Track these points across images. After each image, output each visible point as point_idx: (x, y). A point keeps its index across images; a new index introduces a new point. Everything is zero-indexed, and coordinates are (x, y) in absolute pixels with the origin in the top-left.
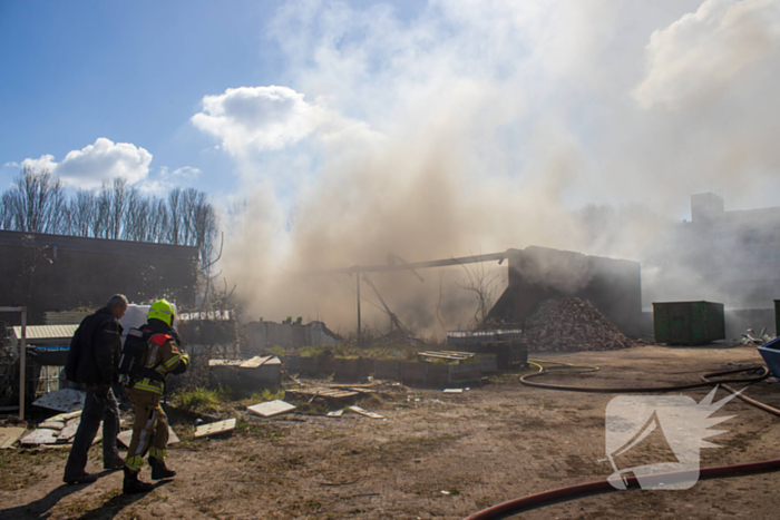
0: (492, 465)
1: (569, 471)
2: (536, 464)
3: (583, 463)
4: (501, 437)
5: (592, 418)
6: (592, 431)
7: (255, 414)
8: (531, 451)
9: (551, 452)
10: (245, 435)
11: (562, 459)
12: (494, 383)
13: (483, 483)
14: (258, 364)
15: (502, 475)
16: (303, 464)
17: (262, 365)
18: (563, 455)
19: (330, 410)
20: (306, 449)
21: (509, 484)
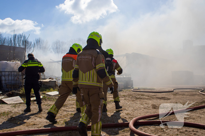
0: (128, 106)
1: (153, 108)
2: (142, 106)
3: (157, 106)
4: (129, 101)
5: (156, 97)
6: (158, 100)
7: (48, 95)
8: (140, 104)
9: (146, 104)
10: (46, 100)
11: (150, 105)
12: (123, 91)
13: (126, 110)
14: (49, 81)
15: (132, 108)
16: (67, 106)
17: (50, 81)
18: (150, 104)
19: (73, 94)
20: (67, 103)
21: (135, 110)
